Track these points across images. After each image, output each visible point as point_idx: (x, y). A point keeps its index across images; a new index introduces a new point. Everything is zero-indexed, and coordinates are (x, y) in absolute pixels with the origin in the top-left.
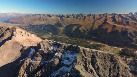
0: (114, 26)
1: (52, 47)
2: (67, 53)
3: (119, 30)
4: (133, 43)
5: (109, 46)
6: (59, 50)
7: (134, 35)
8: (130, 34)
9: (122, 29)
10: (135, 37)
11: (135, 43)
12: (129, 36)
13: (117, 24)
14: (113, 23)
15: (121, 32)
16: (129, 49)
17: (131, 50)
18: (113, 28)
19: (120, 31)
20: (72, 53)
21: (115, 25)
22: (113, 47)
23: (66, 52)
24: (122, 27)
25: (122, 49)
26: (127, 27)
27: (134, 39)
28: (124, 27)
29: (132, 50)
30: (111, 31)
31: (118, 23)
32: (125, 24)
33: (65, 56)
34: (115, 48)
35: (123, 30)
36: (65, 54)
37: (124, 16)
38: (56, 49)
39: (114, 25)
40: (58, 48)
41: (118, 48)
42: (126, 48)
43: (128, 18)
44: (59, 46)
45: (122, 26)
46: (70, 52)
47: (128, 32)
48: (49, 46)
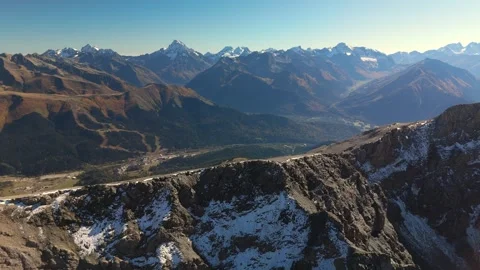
0: (17, 100)
1: (84, 230)
2: (214, 216)
3: (38, 111)
4: (102, 146)
5: (24, 180)
6: (169, 225)
7: (93, 119)
8: (82, 118)
9: (50, 106)
10: (101, 127)
11: (108, 144)
12: (81, 125)
13: (24, 92)
14: (6, 90)
15: (49, 117)
16: (99, 168)
17: (106, 170)
18: (11, 108)
19: (45, 114)
20: (244, 207)
21: (20, 97)
22: (43, 178)
23: (205, 219)
24: (47, 100)
25: (77, 173)
26: (63, 97)
27: (101, 132)
28: (51, 97)
29: (110, 168)
30: (10, 121)
31: (26, 88)
32: (52, 87)
33: (212, 239)
34: (52, 180)
35: (56, 110)
36: (208, 227)
37: (36, 63)
38: (131, 229)
39: (14, 96)
40: (139, 215)
41: (64, 175)
42: (90, 167)
43: (51, 66)
44: (139, 200)
45: (44, 96)
46: (229, 206)
47: (75, 116)
48: (49, 234)
